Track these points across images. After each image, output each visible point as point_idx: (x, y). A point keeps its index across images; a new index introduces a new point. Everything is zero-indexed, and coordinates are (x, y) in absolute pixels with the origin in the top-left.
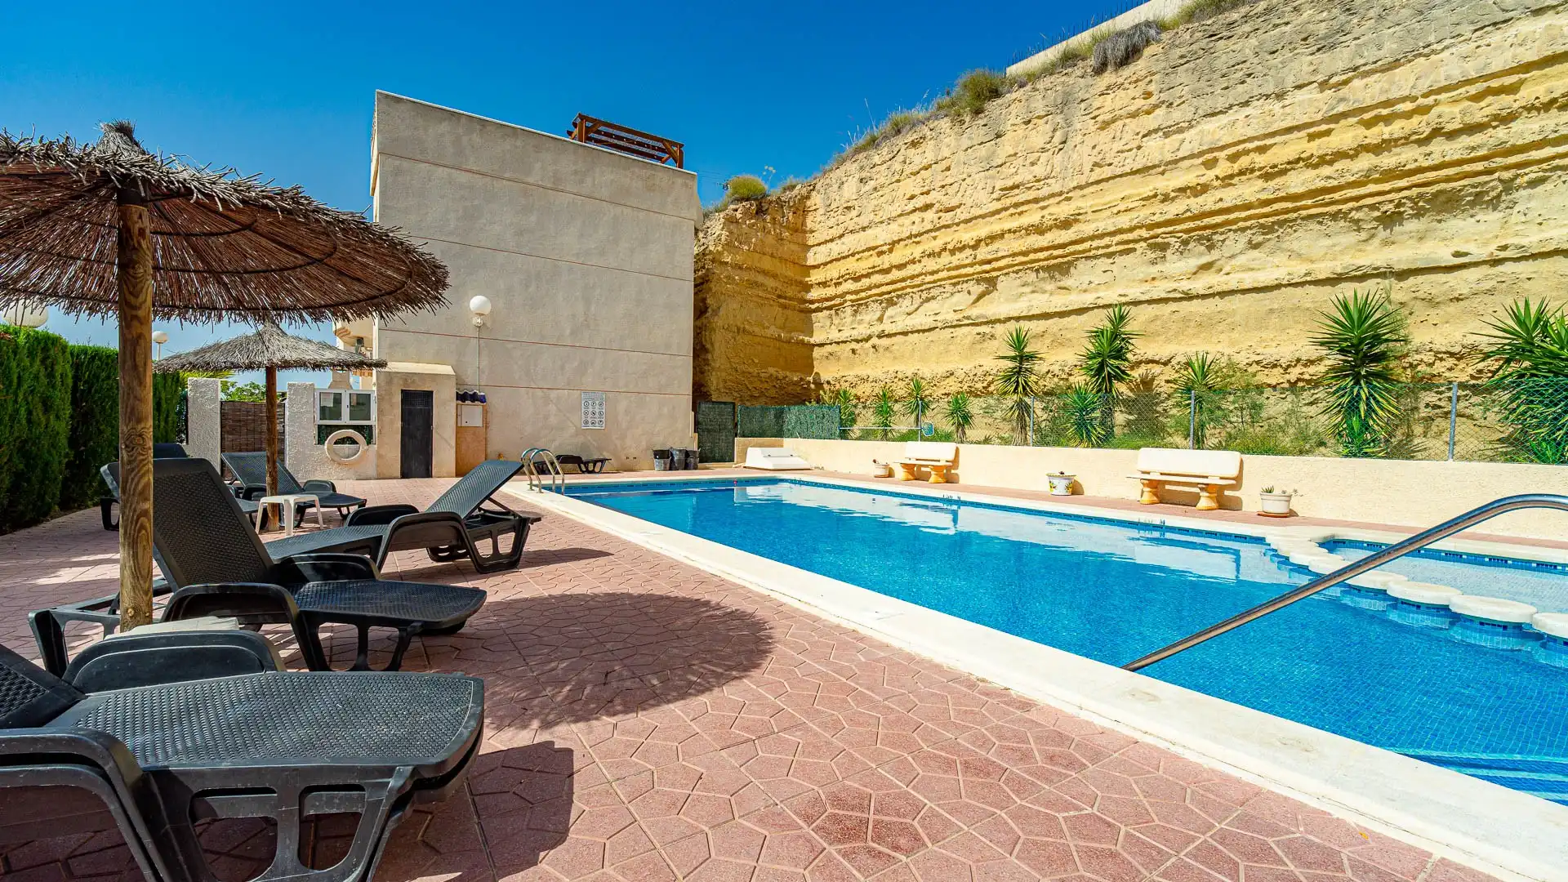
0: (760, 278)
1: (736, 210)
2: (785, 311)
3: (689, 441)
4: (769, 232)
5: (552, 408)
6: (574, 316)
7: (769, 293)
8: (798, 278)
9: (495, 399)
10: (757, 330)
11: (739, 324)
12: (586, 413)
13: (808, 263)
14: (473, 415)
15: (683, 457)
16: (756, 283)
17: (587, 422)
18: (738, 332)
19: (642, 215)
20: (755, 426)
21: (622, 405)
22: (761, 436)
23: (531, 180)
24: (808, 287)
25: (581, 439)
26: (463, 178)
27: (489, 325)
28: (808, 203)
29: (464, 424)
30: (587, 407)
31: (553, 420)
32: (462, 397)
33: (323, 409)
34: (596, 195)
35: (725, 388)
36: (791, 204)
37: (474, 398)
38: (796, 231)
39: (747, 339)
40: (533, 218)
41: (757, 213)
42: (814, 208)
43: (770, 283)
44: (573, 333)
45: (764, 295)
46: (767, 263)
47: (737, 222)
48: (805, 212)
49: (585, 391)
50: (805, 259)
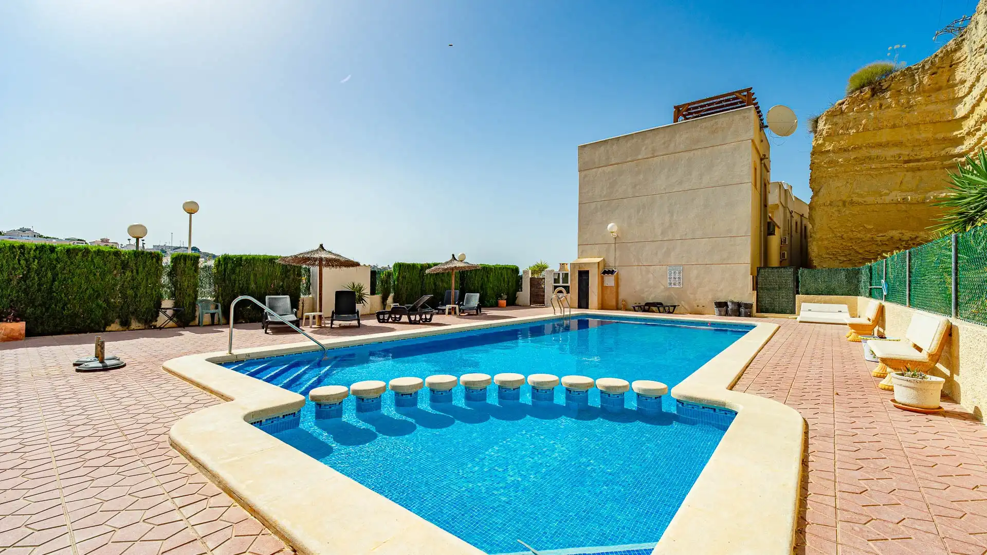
0: (875, 152)
1: (843, 103)
2: (918, 173)
3: (750, 297)
4: (889, 107)
5: (651, 276)
6: (663, 224)
7: (890, 162)
8: (940, 136)
9: (623, 273)
10: (870, 200)
11: (844, 199)
12: (670, 278)
13: (957, 117)
14: (610, 281)
15: (736, 307)
16: (870, 158)
17: (670, 284)
18: (844, 205)
19: (707, 151)
20: (822, 286)
21: (694, 272)
22: (829, 294)
23: (640, 157)
24: (959, 141)
25: (667, 294)
26: (609, 169)
27: (619, 235)
28: (958, 54)
29: (607, 285)
30: (670, 275)
31: (651, 282)
32: (605, 272)
33: (555, 279)
34: (678, 151)
35: (828, 254)
36: (927, 67)
37: (612, 272)
38: (939, 89)
39: (856, 210)
40: (641, 177)
41: (873, 95)
42: (964, 57)
43: (894, 151)
44: (662, 233)
45: (879, 166)
46: (885, 136)
47: (842, 112)
48: (953, 66)
49: (670, 266)
50: (954, 113)
